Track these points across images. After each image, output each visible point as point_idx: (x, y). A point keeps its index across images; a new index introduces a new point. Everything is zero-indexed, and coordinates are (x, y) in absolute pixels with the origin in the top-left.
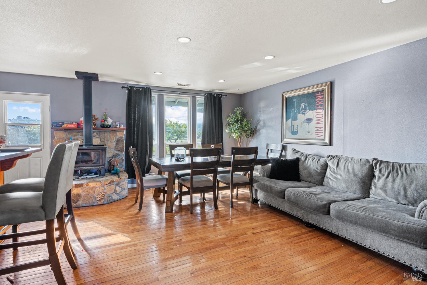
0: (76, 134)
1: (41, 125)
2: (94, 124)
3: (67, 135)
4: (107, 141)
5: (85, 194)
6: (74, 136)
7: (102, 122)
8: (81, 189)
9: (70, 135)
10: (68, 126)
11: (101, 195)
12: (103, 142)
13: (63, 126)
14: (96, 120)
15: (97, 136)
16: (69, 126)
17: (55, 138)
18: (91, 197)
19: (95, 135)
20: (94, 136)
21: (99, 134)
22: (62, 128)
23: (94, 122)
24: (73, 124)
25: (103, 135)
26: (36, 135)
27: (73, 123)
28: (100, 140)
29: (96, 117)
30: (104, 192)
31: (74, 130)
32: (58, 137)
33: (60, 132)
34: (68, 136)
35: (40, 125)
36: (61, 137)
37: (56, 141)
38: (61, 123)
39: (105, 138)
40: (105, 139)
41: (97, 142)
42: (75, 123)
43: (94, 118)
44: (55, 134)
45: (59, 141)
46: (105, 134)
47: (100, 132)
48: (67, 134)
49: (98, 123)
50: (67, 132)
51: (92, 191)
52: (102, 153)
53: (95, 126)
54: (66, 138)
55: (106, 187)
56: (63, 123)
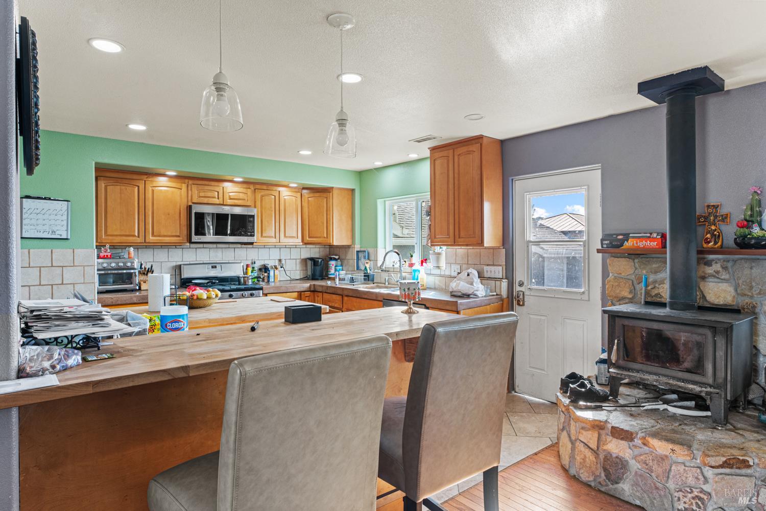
0: (659, 267)
1: (584, 242)
2: (713, 235)
3: (636, 269)
4: (759, 293)
5: (640, 467)
6: (653, 271)
7: (741, 226)
8: (630, 448)
9: (644, 268)
10: (637, 243)
11: (690, 496)
12: (744, 295)
13: (628, 244)
14: (723, 220)
15: (725, 276)
16: (642, 244)
17: (611, 275)
18: (657, 488)
19: (717, 272)
20: (714, 276)
21: (732, 267)
22: (624, 249)
23: (713, 228)
24: (649, 237)
25: (747, 272)
26: (575, 266)
27: (651, 234)
28: (736, 290)
29: (723, 211)
30: (702, 491)
31: (654, 256)
32: (616, 275)
33: (620, 259)
34: (639, 271)
35: (582, 243)
36: (623, 274)
37: (611, 283)
38: (620, 237)
39: (754, 284)
40: (751, 288)
41: (722, 296)
42: (655, 235)
43: (716, 217)
44: (610, 265)
45: (617, 284)
46: (754, 270)
47: (735, 261)
48: (637, 265)
49: (730, 232)
50: (636, 261)
51: (660, 470)
52: (715, 343)
53: (716, 243)
54: (633, 276)
55: (709, 473)
56: (627, 237)
